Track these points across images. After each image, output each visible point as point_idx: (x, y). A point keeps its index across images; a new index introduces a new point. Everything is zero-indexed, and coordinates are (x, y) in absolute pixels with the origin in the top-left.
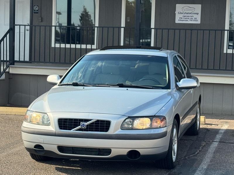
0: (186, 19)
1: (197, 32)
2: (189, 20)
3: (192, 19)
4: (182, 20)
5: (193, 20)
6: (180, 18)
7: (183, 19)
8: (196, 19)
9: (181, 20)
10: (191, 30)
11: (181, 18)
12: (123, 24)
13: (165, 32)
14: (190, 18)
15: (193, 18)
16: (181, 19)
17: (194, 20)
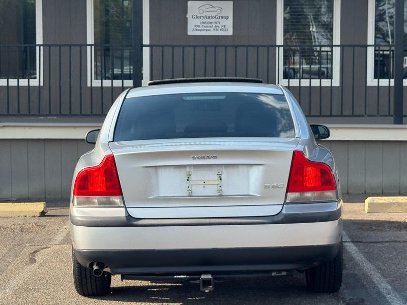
0: (206, 27)
1: (247, 51)
2: (212, 29)
3: (218, 27)
4: (200, 30)
5: (219, 30)
6: (195, 26)
7: (201, 28)
8: (225, 27)
9: (198, 30)
10: (236, 47)
11: (198, 26)
12: (90, 39)
13: (168, 51)
14: (214, 26)
15: (220, 26)
16: (198, 28)
17: (221, 30)
